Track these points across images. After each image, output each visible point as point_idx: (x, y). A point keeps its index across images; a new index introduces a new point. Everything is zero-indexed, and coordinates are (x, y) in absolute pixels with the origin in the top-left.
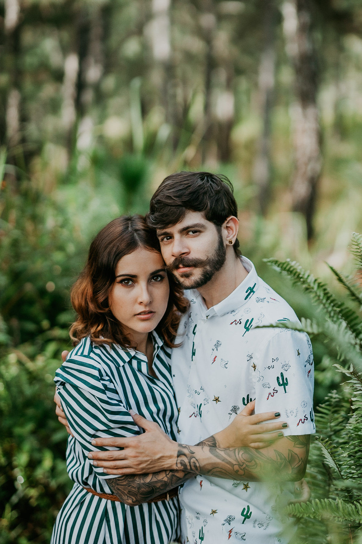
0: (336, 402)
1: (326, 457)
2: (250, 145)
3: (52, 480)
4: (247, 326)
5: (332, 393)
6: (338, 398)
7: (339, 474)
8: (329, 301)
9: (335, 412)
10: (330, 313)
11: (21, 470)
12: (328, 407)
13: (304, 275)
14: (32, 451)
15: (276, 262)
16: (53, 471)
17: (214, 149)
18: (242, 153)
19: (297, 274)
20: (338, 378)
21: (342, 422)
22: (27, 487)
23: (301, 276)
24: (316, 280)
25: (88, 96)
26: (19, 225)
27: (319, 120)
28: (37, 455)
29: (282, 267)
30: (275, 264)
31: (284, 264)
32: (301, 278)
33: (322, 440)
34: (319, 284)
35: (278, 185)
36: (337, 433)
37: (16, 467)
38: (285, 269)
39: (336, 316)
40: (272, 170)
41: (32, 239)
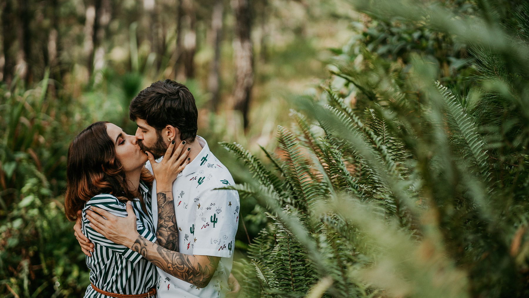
0: (266, 236)
1: (258, 272)
2: (206, 65)
3: (78, 284)
4: (200, 182)
5: (263, 231)
6: (266, 234)
7: (267, 284)
8: (261, 170)
9: (265, 243)
10: (261, 178)
11: (58, 278)
12: (260, 240)
13: (245, 153)
14: (65, 266)
15: (227, 144)
16: (79, 278)
17: (183, 68)
18: (201, 71)
19: (240, 152)
20: (265, 220)
21: (269, 249)
22: (62, 289)
23: (243, 153)
24: (252, 157)
25: (102, 34)
26: (57, 118)
27: (252, 50)
28: (68, 268)
29: (230, 148)
30: (226, 145)
31: (232, 146)
32: (243, 155)
33: (257, 261)
34: (255, 158)
35: (224, 91)
36: (265, 256)
37: (55, 276)
38: (232, 149)
39: (265, 180)
40: (220, 81)
41: (66, 127)
